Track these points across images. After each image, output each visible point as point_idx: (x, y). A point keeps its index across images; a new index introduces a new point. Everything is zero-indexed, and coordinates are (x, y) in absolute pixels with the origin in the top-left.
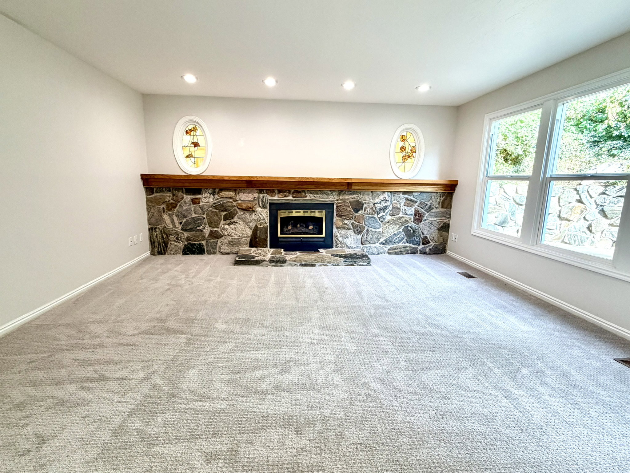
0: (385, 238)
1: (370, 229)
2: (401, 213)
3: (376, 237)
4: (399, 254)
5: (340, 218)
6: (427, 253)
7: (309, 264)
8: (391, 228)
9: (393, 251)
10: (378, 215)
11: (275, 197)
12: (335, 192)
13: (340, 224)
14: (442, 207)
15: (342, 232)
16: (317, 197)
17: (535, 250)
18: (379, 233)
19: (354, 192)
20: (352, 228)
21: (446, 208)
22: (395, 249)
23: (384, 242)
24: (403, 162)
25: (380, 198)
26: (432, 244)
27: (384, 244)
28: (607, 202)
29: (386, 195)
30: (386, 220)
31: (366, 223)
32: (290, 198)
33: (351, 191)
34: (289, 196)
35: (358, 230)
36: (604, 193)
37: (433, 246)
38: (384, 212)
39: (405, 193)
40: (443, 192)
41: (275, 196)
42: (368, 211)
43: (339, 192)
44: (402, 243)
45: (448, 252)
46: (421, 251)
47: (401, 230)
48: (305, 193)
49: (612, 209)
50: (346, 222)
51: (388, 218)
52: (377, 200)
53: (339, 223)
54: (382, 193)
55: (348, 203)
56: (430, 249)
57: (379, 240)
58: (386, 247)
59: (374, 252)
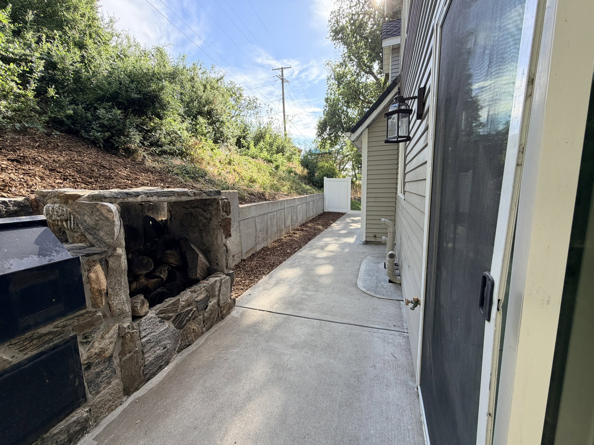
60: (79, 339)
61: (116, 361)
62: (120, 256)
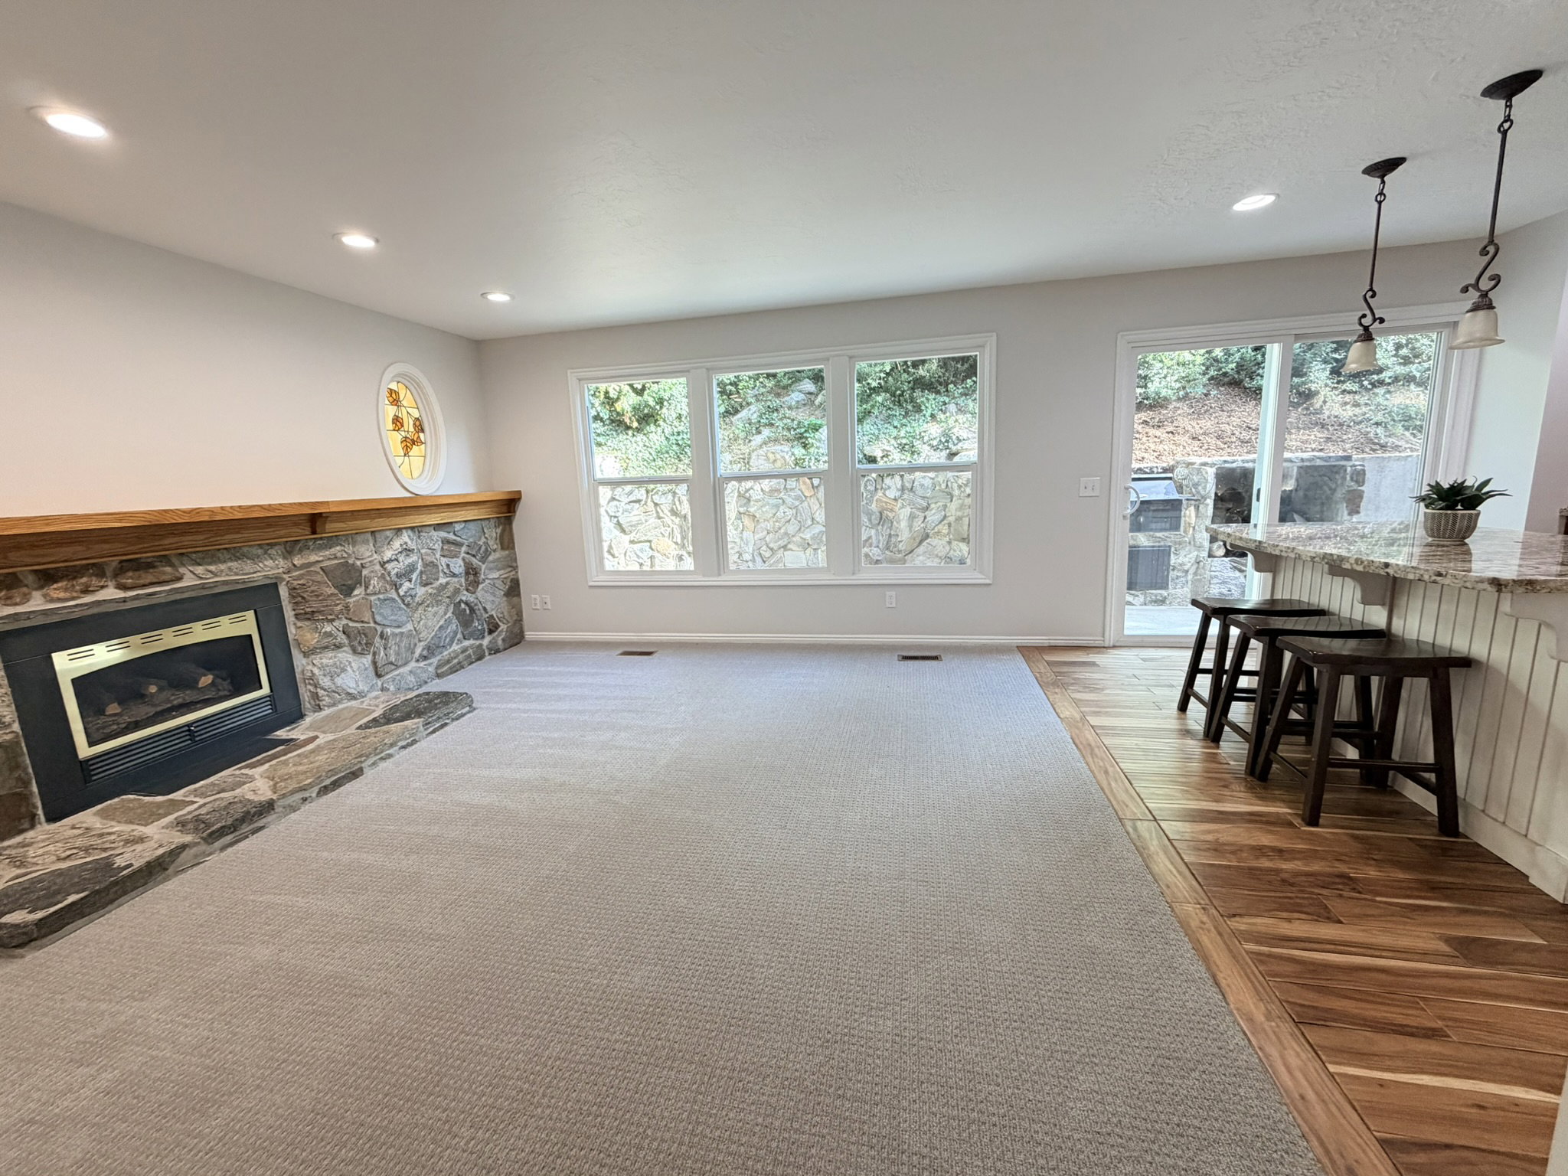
0: (426, 643)
1: (389, 630)
2: (441, 575)
3: (405, 647)
4: (457, 671)
5: (307, 623)
6: (501, 648)
7: (343, 777)
8: (430, 615)
9: (446, 668)
10: (397, 590)
11: (31, 603)
12: (276, 548)
13: (311, 638)
14: (503, 548)
15: (325, 661)
16: (222, 571)
17: (724, 579)
18: (409, 635)
19: (333, 541)
20: (346, 641)
21: (508, 548)
22: (448, 661)
23: (425, 653)
24: (405, 455)
25: (394, 547)
26: (503, 627)
27: (425, 658)
28: (621, 510)
29: (405, 537)
30: (417, 599)
31: (378, 618)
32: (111, 593)
33: (321, 539)
34: (103, 587)
35: (361, 641)
36: (613, 499)
37: (507, 631)
38: (410, 581)
39: (438, 527)
40: (498, 518)
41: (26, 598)
42: (374, 587)
43: (289, 544)
44: (457, 644)
45: (529, 635)
46: (490, 649)
47: (449, 614)
48: (172, 565)
49: (629, 520)
50: (328, 628)
51: (421, 591)
52: (388, 554)
53: (308, 636)
54: (394, 532)
55: (318, 573)
56: (503, 640)
57: (413, 653)
58: (430, 665)
59: (411, 686)
60: (1173, 549)
61: (1190, 577)
62: (1207, 505)
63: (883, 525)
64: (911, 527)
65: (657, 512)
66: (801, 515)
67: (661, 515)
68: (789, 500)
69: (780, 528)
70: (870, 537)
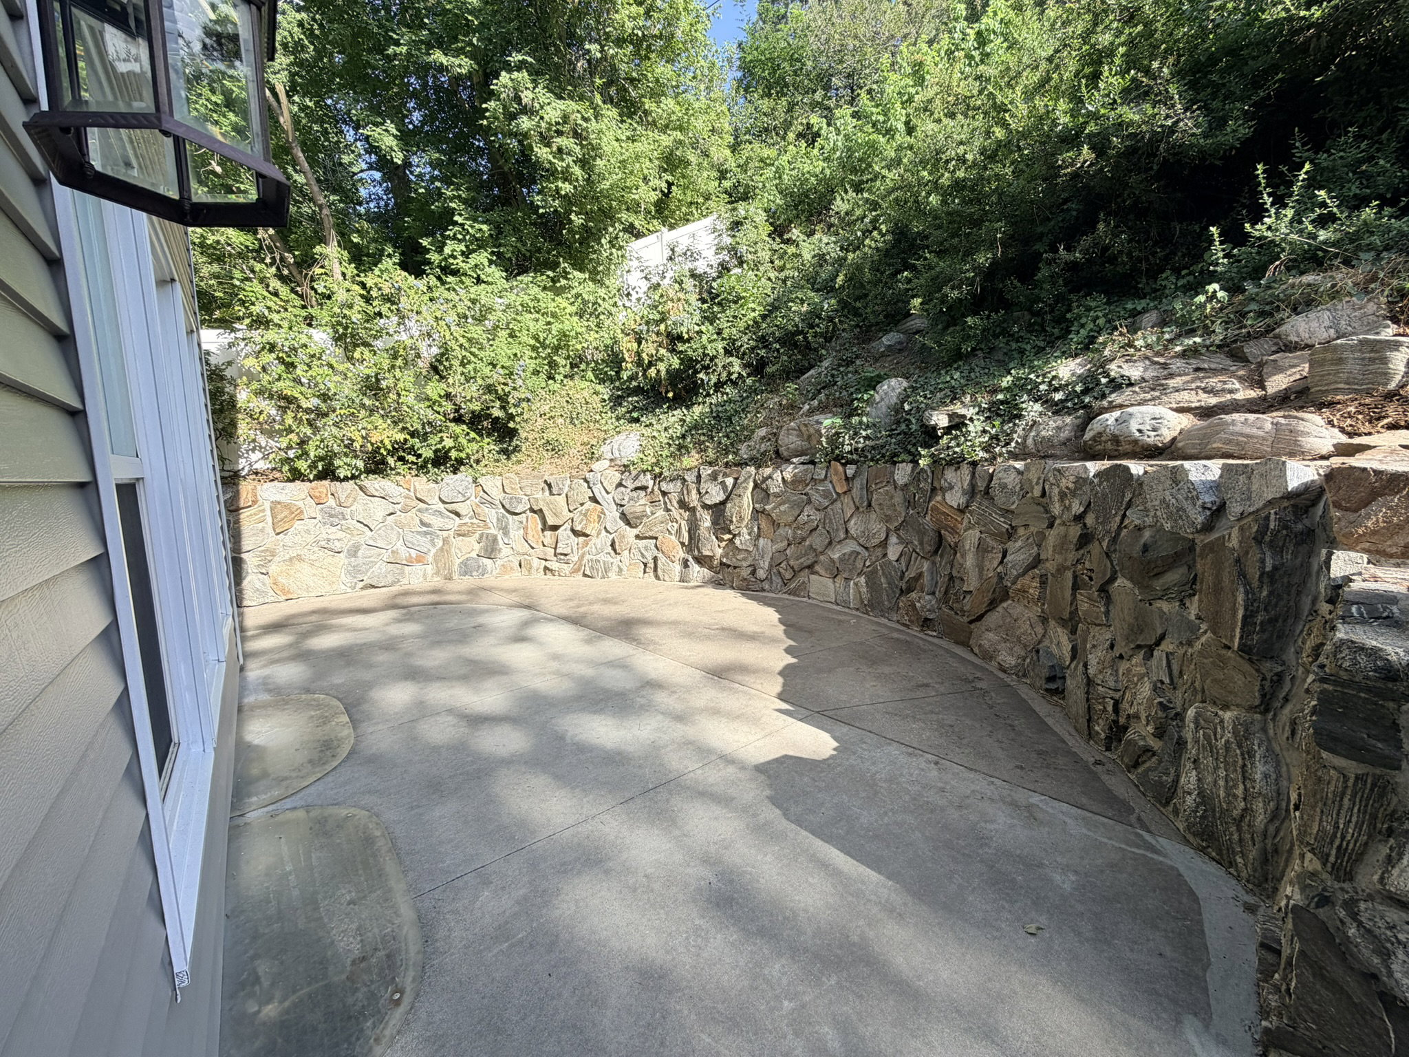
63: (942, 556)
64: (980, 568)
65: (665, 503)
66: (831, 522)
67: (669, 506)
68: (816, 497)
69: (804, 539)
70: (920, 575)
